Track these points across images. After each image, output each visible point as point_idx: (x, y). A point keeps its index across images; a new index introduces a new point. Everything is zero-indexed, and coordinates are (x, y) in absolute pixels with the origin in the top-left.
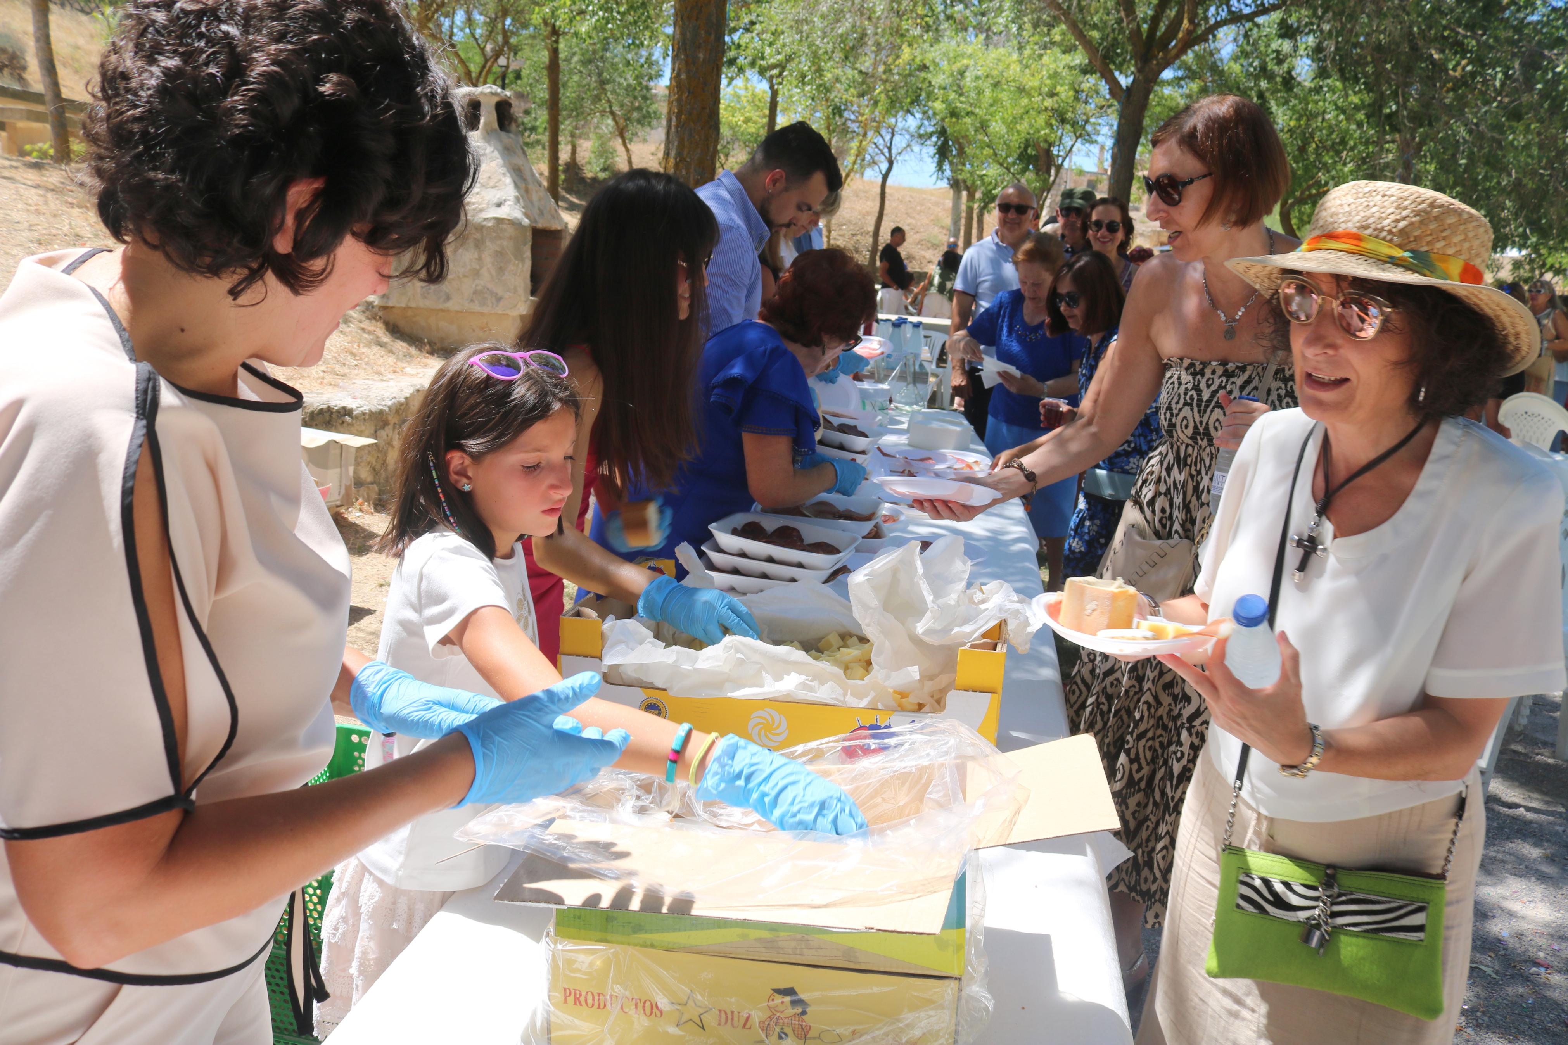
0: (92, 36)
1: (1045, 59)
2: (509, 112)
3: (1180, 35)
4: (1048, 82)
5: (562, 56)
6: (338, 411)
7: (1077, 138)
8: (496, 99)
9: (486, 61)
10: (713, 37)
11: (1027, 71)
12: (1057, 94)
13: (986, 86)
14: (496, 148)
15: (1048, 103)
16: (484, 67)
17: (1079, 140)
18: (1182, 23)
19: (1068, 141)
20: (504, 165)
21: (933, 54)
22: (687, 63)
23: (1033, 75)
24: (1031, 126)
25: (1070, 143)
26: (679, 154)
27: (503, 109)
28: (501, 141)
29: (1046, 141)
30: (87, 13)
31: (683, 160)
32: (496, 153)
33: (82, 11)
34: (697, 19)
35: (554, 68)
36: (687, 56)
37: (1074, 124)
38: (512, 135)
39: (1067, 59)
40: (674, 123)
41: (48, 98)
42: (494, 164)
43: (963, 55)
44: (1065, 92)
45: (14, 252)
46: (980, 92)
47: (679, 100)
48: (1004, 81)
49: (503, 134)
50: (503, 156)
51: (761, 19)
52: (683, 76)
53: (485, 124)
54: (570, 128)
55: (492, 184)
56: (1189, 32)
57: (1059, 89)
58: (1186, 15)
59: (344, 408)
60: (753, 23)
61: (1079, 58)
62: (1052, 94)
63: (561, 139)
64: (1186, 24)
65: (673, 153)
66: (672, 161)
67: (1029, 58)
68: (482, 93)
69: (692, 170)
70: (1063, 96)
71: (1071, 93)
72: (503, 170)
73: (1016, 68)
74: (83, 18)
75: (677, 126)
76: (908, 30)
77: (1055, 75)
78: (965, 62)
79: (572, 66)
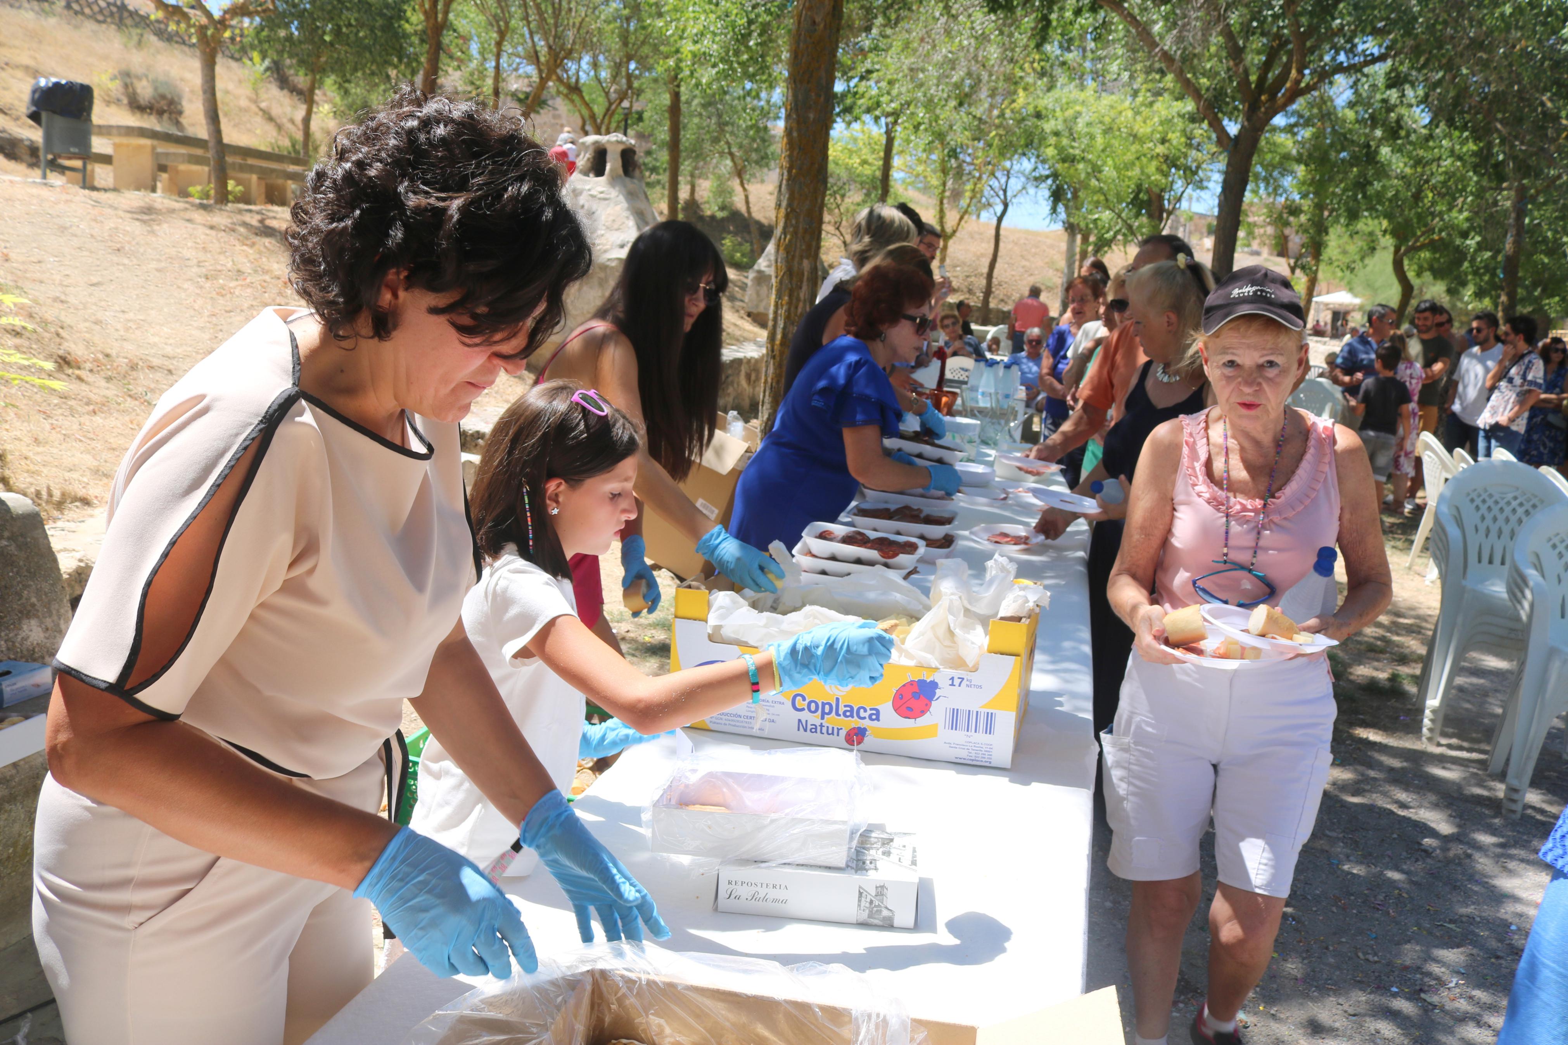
0: (240, 81)
1: (1158, 106)
2: (633, 159)
3: (1288, 85)
4: (1160, 128)
5: (683, 98)
6: (472, 435)
7: (1188, 184)
8: (621, 147)
9: (611, 104)
10: (822, 99)
11: (1139, 118)
12: (1169, 141)
13: (1097, 131)
14: (620, 192)
15: (1160, 149)
16: (608, 110)
17: (1190, 187)
18: (1289, 73)
19: (1179, 185)
20: (628, 209)
21: (1046, 101)
22: (798, 123)
23: (1145, 122)
24: (1142, 172)
25: (1181, 190)
26: (790, 205)
27: (628, 157)
28: (625, 186)
29: (1157, 185)
30: (238, 60)
31: (793, 210)
32: (621, 198)
33: (232, 57)
34: (808, 82)
35: (675, 110)
36: (798, 116)
37: (1187, 169)
38: (635, 181)
39: (1178, 106)
40: (785, 177)
41: (211, 144)
42: (618, 208)
43: (1075, 102)
44: (1175, 138)
45: (186, 286)
46: (1092, 137)
47: (790, 156)
48: (1115, 127)
49: (627, 180)
50: (627, 199)
51: (877, 67)
52: (795, 134)
53: (611, 170)
54: (689, 168)
55: (616, 227)
56: (1298, 82)
57: (1170, 136)
58: (1294, 65)
59: (478, 432)
60: (869, 72)
61: (1189, 106)
62: (1163, 141)
63: (680, 178)
64: (1294, 73)
65: (784, 204)
66: (783, 211)
67: (1142, 104)
68: (608, 141)
69: (801, 219)
70: (1175, 142)
71: (1183, 140)
72: (627, 213)
73: (1130, 114)
74: (233, 64)
75: (788, 180)
76: (1021, 78)
77: (1167, 122)
78: (1078, 108)
79: (693, 108)
